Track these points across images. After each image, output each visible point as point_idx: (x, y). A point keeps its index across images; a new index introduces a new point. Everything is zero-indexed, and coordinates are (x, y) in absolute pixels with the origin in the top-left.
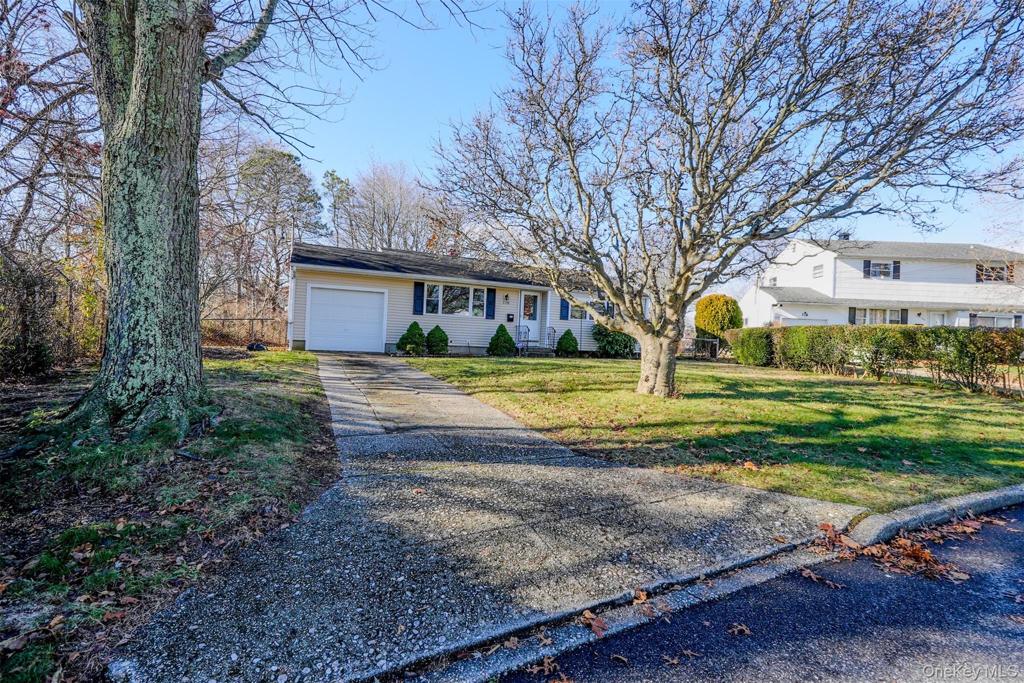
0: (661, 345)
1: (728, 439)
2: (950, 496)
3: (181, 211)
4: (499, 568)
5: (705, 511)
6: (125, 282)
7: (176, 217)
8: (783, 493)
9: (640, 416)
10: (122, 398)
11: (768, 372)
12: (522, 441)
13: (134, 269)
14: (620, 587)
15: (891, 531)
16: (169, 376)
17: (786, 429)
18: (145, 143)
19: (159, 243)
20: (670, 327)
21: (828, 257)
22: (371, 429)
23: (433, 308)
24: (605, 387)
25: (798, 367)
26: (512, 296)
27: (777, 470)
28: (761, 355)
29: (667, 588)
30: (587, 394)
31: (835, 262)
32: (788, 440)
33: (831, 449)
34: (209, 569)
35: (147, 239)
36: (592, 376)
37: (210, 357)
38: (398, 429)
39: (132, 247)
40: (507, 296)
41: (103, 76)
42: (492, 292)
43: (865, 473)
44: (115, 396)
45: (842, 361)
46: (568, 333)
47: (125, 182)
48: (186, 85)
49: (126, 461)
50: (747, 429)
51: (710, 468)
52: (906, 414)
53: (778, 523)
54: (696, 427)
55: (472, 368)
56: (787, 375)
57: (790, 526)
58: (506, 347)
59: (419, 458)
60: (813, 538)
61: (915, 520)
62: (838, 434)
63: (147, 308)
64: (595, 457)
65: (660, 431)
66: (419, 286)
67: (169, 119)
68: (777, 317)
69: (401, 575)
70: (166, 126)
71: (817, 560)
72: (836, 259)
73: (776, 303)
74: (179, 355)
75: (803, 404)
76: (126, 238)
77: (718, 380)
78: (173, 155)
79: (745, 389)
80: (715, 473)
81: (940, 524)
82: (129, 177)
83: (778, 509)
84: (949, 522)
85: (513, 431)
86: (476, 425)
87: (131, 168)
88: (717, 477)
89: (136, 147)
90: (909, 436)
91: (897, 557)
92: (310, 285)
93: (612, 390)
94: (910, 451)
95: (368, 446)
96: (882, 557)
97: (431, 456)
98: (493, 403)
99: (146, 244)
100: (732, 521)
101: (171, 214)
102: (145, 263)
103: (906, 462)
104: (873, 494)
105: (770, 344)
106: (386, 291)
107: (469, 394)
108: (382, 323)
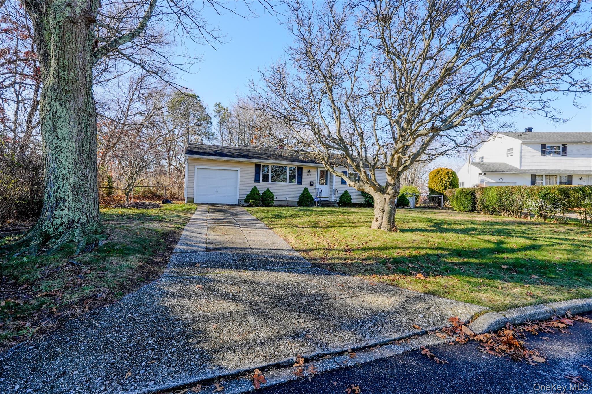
0: (385, 199)
1: (415, 259)
2: (555, 301)
3: (83, 125)
4: (216, 338)
5: (373, 305)
6: (51, 165)
7: (79, 129)
8: (433, 295)
9: (367, 243)
10: (51, 230)
11: (470, 216)
12: (284, 257)
13: (56, 158)
14: (288, 355)
15: (499, 324)
16: (77, 218)
17: (459, 253)
18: (60, 88)
19: (70, 143)
20: (390, 188)
21: (516, 143)
22: (197, 249)
23: (266, 178)
24: (354, 224)
25: (492, 213)
26: (313, 171)
27: (437, 279)
28: (468, 205)
29: (321, 357)
30: (341, 229)
31: (521, 146)
32: (455, 260)
33: (484, 266)
34: (42, 331)
35: (63, 141)
36: (350, 218)
37: (137, 207)
38: (214, 249)
39: (55, 146)
40: (309, 171)
41: (41, 52)
42: (300, 169)
43: (498, 283)
44: (47, 229)
45: (520, 209)
46: (346, 192)
47: (50, 110)
48: (80, 54)
49: (38, 265)
50: (430, 252)
51: (392, 277)
52: (549, 243)
53: (421, 316)
54: (398, 250)
55: (281, 213)
56: (483, 217)
57: (429, 317)
58: (308, 201)
59: (214, 266)
60: (441, 327)
61: (521, 317)
62: (493, 256)
63: (64, 180)
64: (323, 268)
65: (373, 253)
66: (258, 166)
67: (72, 74)
68: (482, 181)
69: (152, 339)
70: (70, 78)
71: (437, 343)
72: (522, 143)
73: (481, 172)
74: (83, 206)
75: (479, 237)
76: (52, 141)
77: (430, 220)
78: (76, 94)
79: (446, 227)
80: (393, 280)
81: (541, 321)
82: (52, 107)
83: (424, 306)
84: (549, 319)
85: (283, 251)
86: (262, 247)
87: (53, 102)
88: (394, 283)
89: (55, 90)
90: (544, 258)
91: (498, 343)
92: (196, 167)
93: (357, 227)
94: (540, 269)
95: (188, 259)
96: (487, 342)
97: (223, 266)
98: (280, 234)
99: (63, 144)
100: (389, 313)
101: (76, 127)
102: (62, 155)
103: (533, 276)
104: (497, 298)
105: (474, 198)
106: (239, 169)
107: (270, 229)
108: (237, 187)
